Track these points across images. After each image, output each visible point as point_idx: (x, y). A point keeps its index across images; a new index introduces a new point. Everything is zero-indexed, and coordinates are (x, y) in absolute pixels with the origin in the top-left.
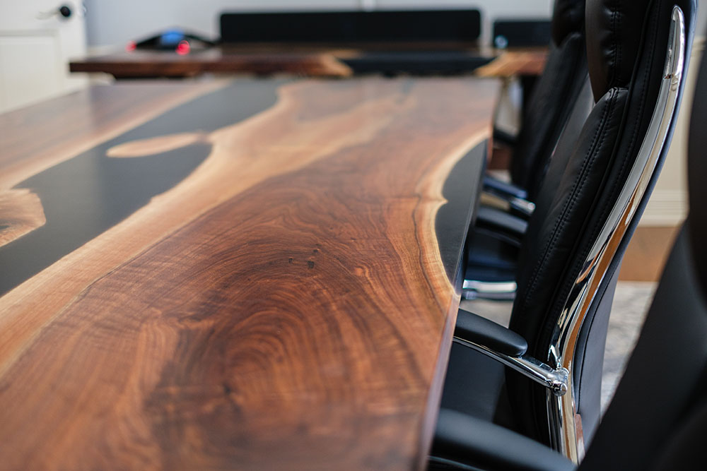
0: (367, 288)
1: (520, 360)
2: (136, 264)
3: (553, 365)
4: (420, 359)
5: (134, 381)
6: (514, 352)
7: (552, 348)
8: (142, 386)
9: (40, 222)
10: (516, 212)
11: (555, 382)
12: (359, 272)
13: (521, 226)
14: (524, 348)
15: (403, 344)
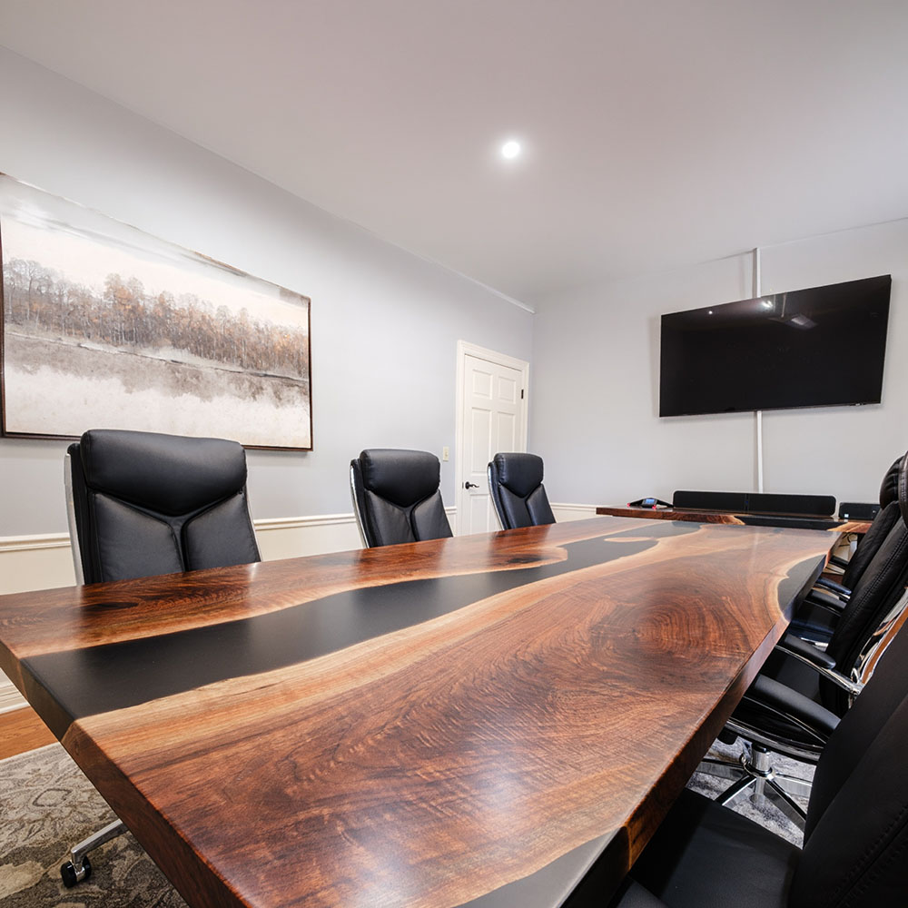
0: (727, 605)
1: (829, 671)
2: (605, 579)
3: (855, 680)
4: (750, 638)
5: (588, 619)
6: (825, 665)
7: (854, 670)
8: (591, 622)
9: (565, 559)
10: (842, 599)
11: (854, 689)
12: (724, 598)
13: (843, 605)
14: (833, 664)
15: (742, 631)
